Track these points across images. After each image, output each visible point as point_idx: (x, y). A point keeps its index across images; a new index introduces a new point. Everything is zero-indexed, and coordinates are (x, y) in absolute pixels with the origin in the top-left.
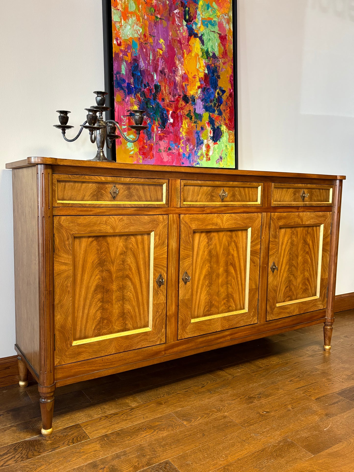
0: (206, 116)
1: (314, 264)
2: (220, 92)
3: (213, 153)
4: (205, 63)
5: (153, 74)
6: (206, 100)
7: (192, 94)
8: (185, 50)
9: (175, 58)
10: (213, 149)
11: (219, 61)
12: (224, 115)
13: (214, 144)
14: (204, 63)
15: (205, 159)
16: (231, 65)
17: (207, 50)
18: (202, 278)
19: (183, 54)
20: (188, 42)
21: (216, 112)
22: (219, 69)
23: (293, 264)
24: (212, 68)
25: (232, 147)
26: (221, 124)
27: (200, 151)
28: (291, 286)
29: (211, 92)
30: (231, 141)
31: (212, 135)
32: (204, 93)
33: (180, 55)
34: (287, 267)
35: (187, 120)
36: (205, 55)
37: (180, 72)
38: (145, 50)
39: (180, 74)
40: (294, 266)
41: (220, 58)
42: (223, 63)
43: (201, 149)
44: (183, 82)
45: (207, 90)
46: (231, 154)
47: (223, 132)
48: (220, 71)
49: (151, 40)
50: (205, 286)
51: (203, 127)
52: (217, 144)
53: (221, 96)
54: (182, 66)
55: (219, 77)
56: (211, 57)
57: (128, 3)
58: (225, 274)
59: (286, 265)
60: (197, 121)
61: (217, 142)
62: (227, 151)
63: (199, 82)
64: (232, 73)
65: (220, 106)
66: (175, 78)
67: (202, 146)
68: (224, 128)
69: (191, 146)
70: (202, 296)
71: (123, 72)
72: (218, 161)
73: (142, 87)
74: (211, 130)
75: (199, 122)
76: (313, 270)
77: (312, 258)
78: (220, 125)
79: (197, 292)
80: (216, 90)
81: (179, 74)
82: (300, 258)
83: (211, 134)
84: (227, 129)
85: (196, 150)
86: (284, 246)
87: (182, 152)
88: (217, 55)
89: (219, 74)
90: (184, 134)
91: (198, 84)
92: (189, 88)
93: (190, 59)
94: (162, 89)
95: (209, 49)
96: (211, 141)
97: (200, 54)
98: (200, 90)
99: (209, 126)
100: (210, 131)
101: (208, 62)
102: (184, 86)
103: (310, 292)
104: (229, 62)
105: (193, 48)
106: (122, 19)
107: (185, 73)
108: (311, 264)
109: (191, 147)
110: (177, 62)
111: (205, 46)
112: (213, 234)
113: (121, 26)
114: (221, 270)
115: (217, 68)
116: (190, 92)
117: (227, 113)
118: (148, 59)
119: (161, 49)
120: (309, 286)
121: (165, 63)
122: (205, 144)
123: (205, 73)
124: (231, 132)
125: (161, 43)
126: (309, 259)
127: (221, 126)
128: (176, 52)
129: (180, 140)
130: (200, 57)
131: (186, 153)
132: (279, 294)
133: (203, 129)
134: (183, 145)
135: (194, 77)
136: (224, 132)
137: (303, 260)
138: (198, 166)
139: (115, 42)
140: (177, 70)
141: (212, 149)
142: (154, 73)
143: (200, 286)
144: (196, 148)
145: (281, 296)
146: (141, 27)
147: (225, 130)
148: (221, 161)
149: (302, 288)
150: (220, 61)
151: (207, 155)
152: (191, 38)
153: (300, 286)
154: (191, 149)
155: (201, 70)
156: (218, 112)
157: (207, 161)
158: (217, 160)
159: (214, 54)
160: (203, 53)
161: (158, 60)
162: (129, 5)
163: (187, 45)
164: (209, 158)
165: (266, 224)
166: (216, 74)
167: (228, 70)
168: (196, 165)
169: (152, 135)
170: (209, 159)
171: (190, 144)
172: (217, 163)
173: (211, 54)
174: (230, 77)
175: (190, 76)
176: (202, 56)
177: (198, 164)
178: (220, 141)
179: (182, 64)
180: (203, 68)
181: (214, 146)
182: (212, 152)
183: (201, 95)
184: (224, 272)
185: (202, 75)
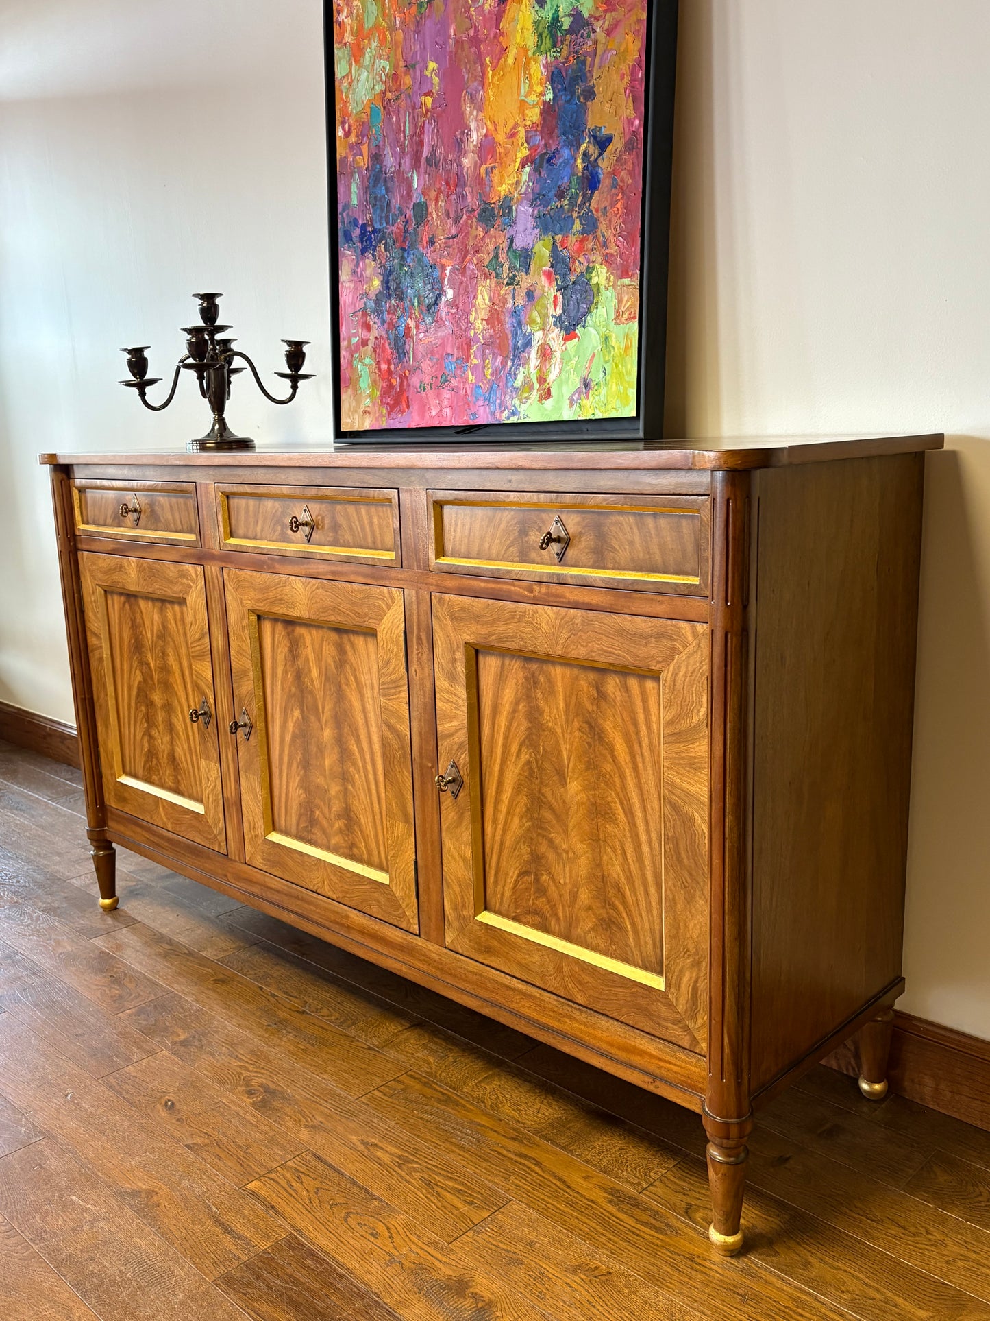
0: (543, 250)
1: (643, 836)
2: (591, 149)
3: (560, 373)
4: (546, 66)
5: (412, 176)
6: (543, 195)
7: (503, 193)
8: (488, 59)
9: (463, 99)
10: (562, 359)
11: (594, 31)
12: (602, 227)
13: (566, 339)
14: (544, 66)
15: (535, 395)
16: (639, 21)
17: (553, 18)
18: (288, 738)
19: (484, 73)
20: (498, 27)
21: (577, 226)
22: (592, 65)
23: (543, 795)
24: (567, 71)
25: (627, 337)
26: (591, 265)
27: (522, 370)
28: (545, 878)
29: (561, 160)
30: (626, 316)
31: (559, 311)
32: (540, 174)
33: (475, 84)
34: (523, 800)
35: (488, 281)
36: (548, 37)
37: (475, 138)
38: (394, 119)
39: (475, 143)
40: (551, 808)
41: (597, 19)
42: (607, 30)
43: (526, 362)
44: (481, 164)
45: (548, 161)
46: (624, 365)
47: (598, 289)
48: (595, 69)
49: (408, 80)
50: (295, 765)
51: (532, 288)
52: (575, 336)
53: (596, 160)
54: (481, 115)
55: (590, 94)
56: (568, 32)
57: (364, 12)
58: (336, 749)
59: (518, 790)
60: (515, 276)
61: (577, 331)
62: (607, 358)
63: (526, 145)
64: (639, 51)
65: (590, 199)
66: (460, 165)
67: (529, 354)
68: (600, 276)
69: (496, 359)
70: (291, 784)
71: (355, 201)
72: (575, 397)
73: (388, 223)
74: (558, 294)
75: (522, 277)
76: (640, 861)
77: (630, 804)
78: (588, 268)
79: (281, 771)
80: (578, 146)
81: (471, 146)
82: (574, 786)
83: (555, 307)
84: (612, 277)
85: (511, 368)
86: (503, 721)
87: (474, 381)
88: (586, 15)
89: (591, 84)
90: (479, 325)
91: (524, 152)
92: (496, 177)
93: (500, 79)
94: (430, 210)
95: (561, 9)
96: (557, 330)
97: (531, 42)
98: (527, 169)
99: (550, 283)
100: (555, 297)
101: (556, 58)
102: (484, 176)
103: (632, 942)
104: (631, 13)
105: (512, 38)
106: (353, 63)
107: (486, 136)
108: (627, 829)
109: (497, 364)
110: (468, 109)
111: (547, 7)
112: (300, 631)
113: (350, 84)
114: (328, 734)
115: (584, 62)
116: (499, 189)
117: (616, 216)
118: (402, 139)
119: (429, 93)
120: (624, 915)
121: (438, 131)
122: (537, 345)
123: (545, 103)
124: (627, 281)
125: (429, 75)
126: (619, 806)
127: (590, 269)
128: (466, 76)
129: (469, 347)
130: (530, 54)
131: (483, 383)
132: (496, 882)
133: (533, 296)
134: (475, 362)
135: (512, 135)
136: (602, 288)
137: (589, 799)
138: (513, 420)
139: (340, 132)
140: (467, 134)
141: (559, 360)
142: (413, 172)
143: (286, 759)
144: (509, 364)
145: (503, 895)
146: (388, 59)
147: (603, 282)
148: (587, 395)
149: (589, 908)
150: (598, 30)
151: (542, 380)
152: (505, 7)
153: (584, 896)
154: (496, 368)
155: (533, 99)
156: (581, 223)
157: (540, 401)
158: (574, 394)
159: (577, 16)
160: (540, 35)
161: (423, 128)
162: (366, 15)
163: (495, 36)
164: (549, 390)
165: (419, 629)
166: (579, 90)
167: (626, 50)
168: (508, 418)
169: (407, 347)
170: (548, 394)
171: (493, 355)
172: (571, 405)
173: (566, 23)
174: (633, 73)
175: (501, 138)
176: (538, 49)
177: (514, 414)
178: (584, 327)
179: (480, 108)
180: (539, 89)
181: (564, 348)
182: (557, 370)
183: (531, 184)
184: (333, 741)
185: (534, 115)
